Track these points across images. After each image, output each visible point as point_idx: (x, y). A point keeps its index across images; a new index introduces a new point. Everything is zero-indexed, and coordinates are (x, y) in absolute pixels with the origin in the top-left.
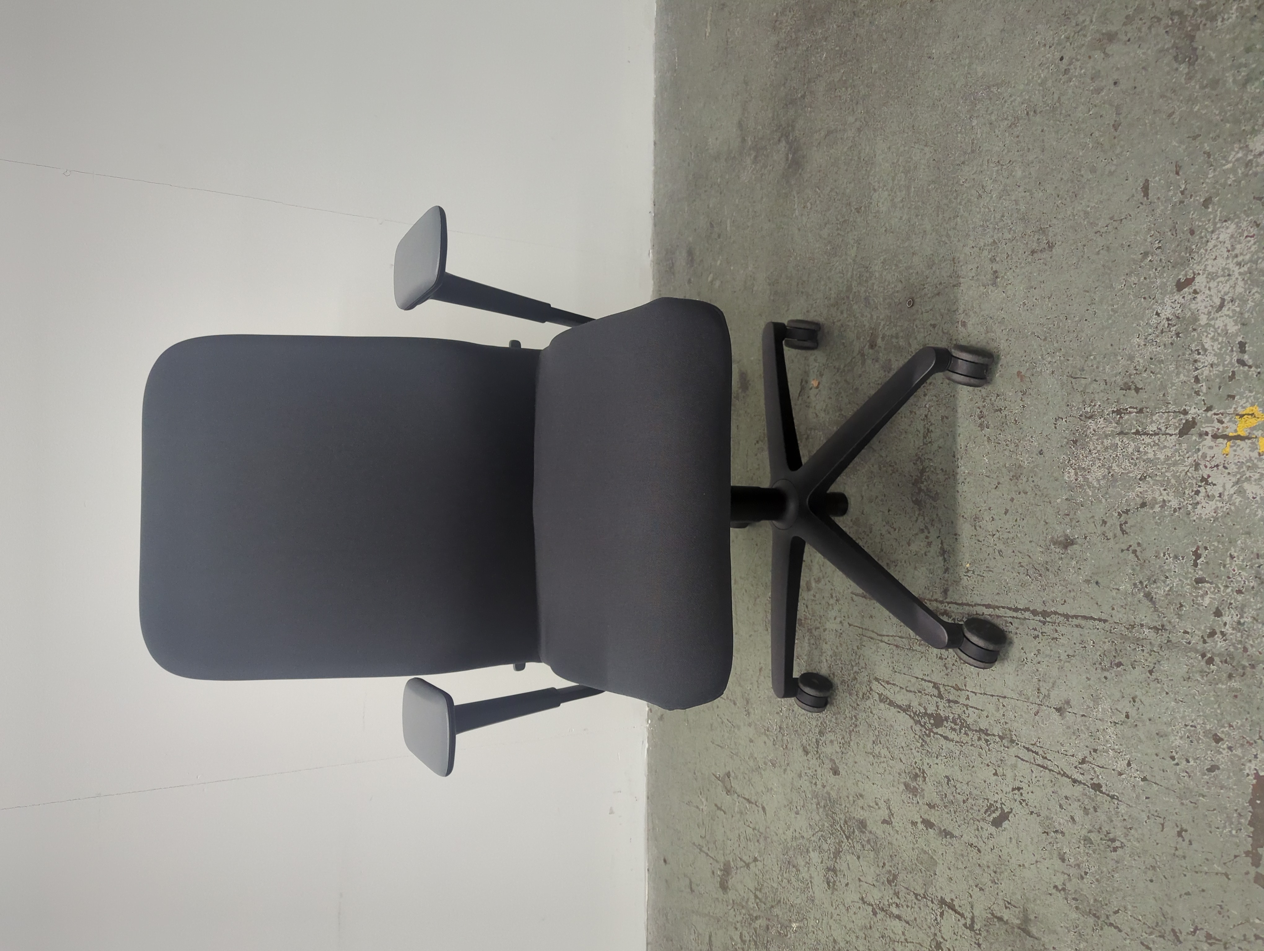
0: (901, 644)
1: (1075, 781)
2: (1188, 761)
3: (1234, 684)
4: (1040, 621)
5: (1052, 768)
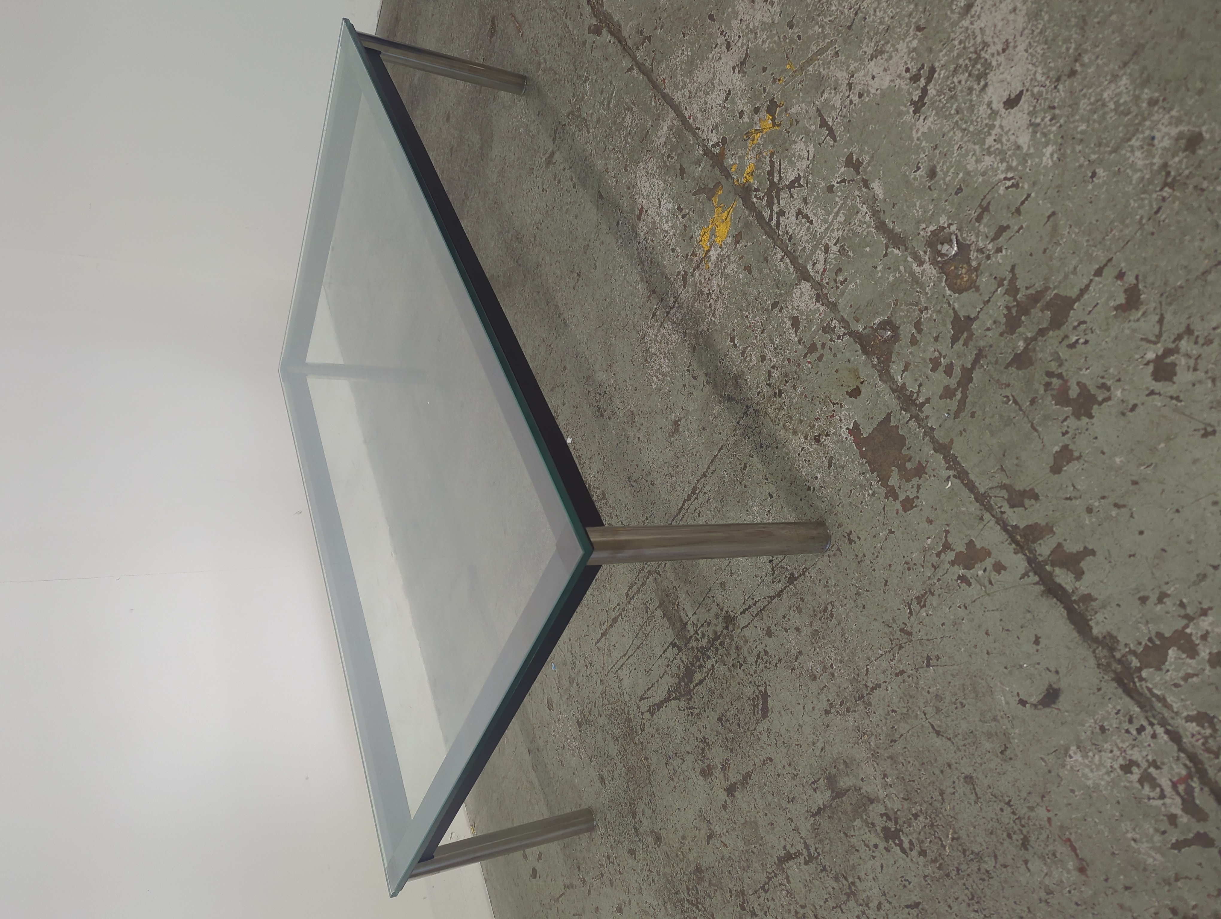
0: (639, 643)
1: (779, 595)
2: (816, 478)
4: (695, 499)
5: (764, 605)
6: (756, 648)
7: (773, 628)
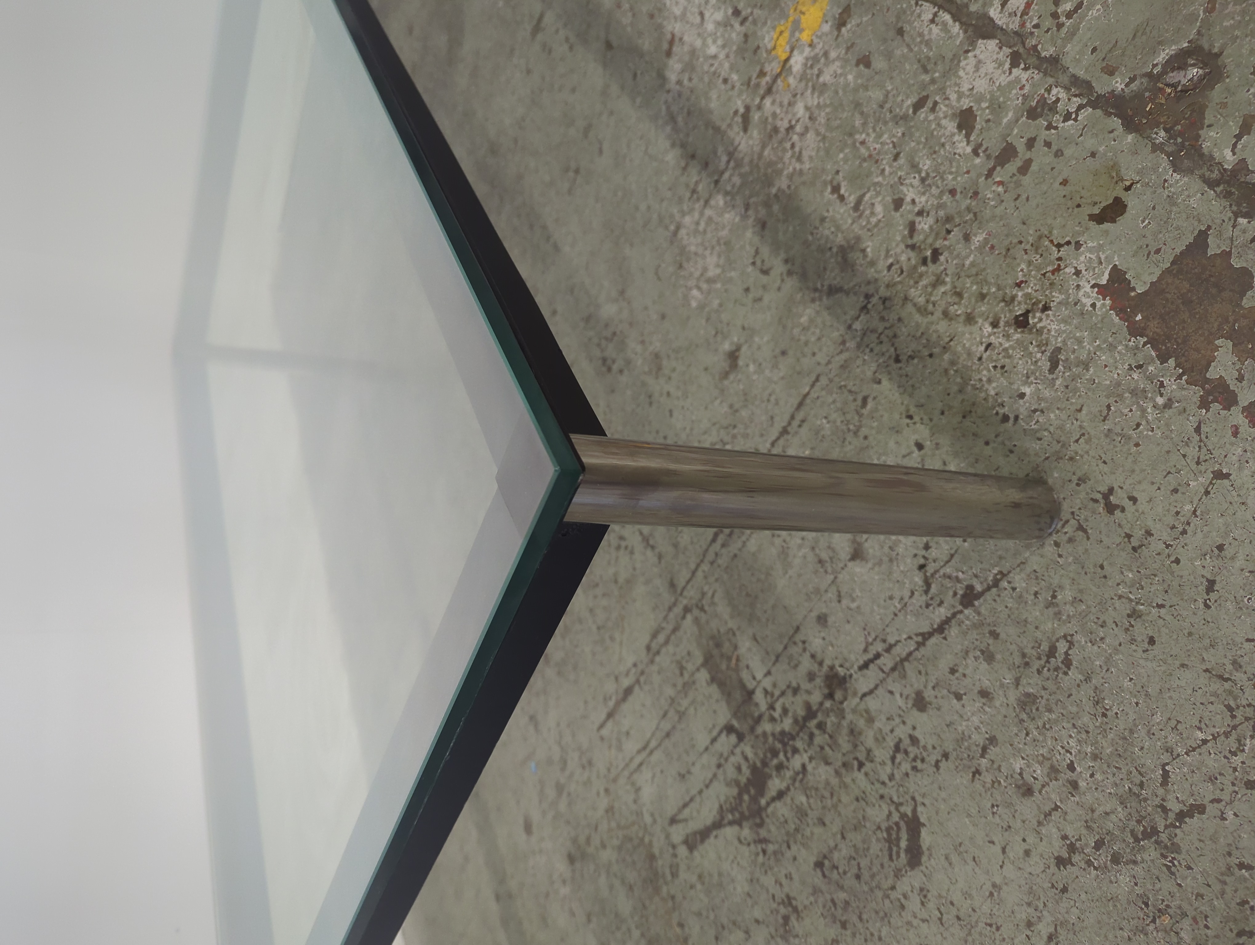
1: (941, 629)
2: (1022, 396)
3: (978, 239)
5: (907, 650)
6: (892, 731)
7: (929, 694)
